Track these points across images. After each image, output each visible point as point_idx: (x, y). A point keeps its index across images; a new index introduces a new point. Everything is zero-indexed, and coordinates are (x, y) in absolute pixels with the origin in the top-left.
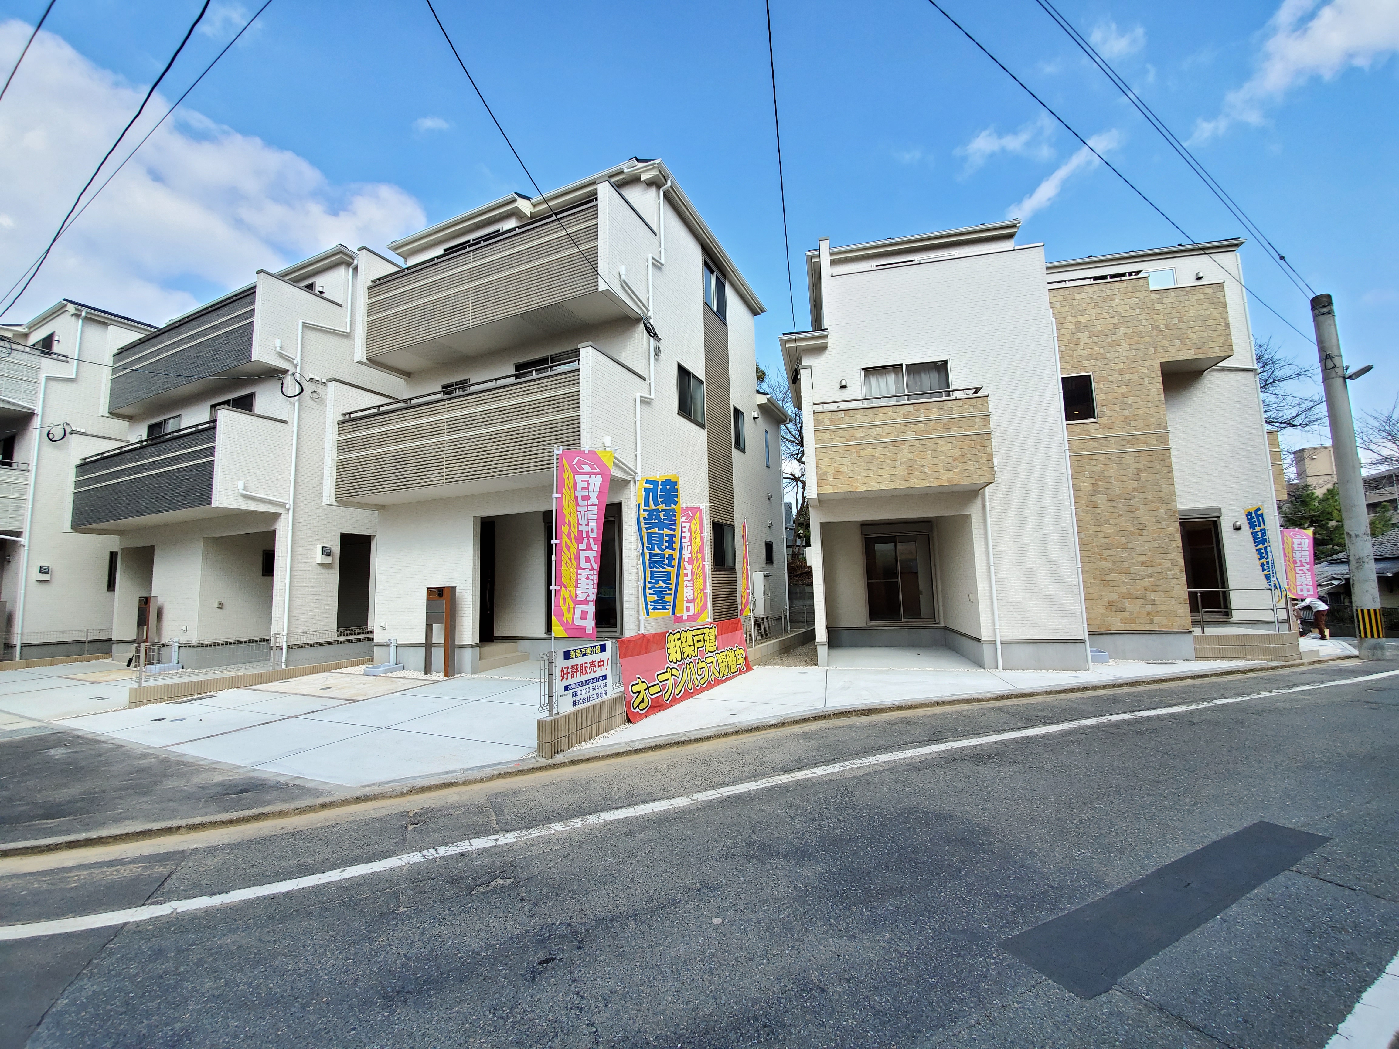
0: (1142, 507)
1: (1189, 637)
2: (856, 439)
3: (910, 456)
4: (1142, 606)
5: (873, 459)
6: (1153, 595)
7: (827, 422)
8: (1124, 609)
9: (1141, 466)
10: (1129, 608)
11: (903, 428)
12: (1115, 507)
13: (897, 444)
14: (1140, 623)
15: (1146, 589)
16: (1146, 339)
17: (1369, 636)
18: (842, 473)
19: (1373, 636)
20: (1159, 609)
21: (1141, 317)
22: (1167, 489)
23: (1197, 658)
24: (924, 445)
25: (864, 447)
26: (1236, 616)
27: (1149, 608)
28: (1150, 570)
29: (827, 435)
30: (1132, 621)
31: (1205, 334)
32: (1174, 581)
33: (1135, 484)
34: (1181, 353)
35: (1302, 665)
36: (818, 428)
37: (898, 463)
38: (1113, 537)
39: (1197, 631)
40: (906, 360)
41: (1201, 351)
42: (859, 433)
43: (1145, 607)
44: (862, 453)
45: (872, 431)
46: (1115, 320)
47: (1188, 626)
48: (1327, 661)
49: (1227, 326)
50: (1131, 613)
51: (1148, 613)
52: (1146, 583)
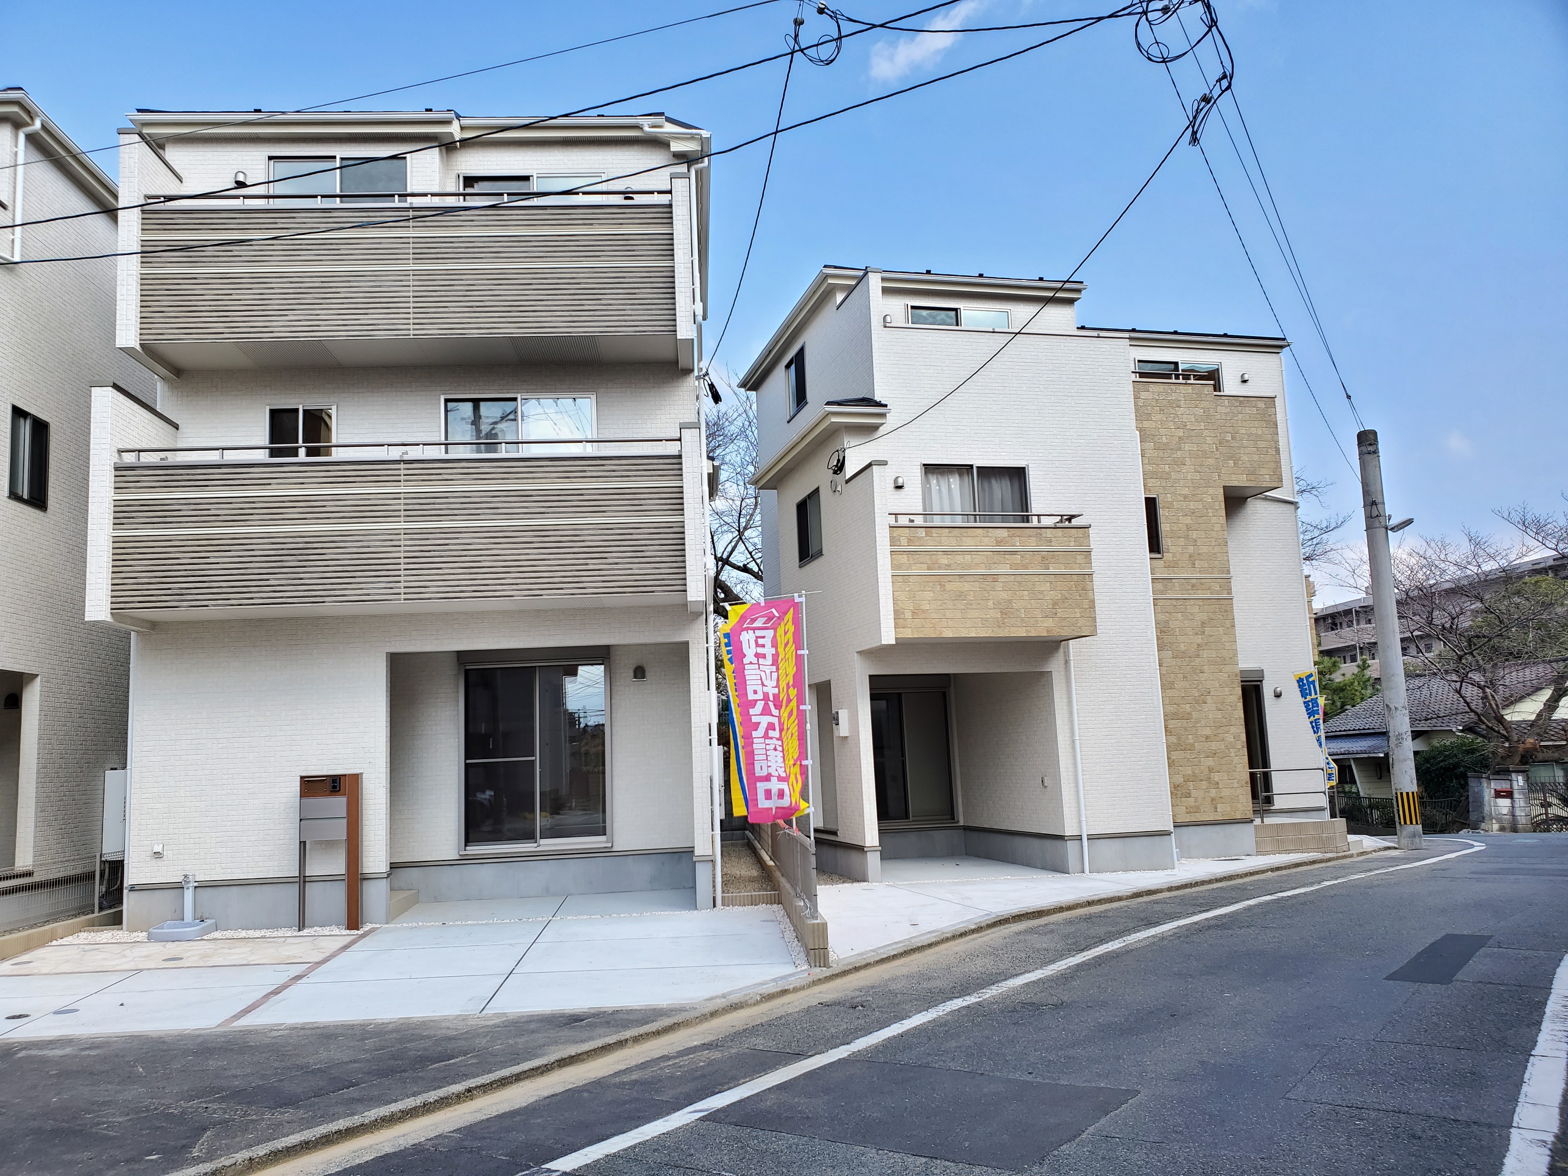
0: (1206, 668)
1: (1249, 828)
2: (940, 568)
3: (1004, 595)
4: (1207, 791)
5: (960, 596)
6: (1216, 777)
7: (904, 541)
8: (1188, 795)
9: (1204, 616)
10: (1194, 793)
11: (996, 558)
12: (1180, 667)
13: (990, 579)
14: (1204, 812)
15: (1211, 770)
16: (1211, 461)
17: (1408, 822)
18: (924, 611)
19: (1411, 823)
20: (1222, 794)
21: (1206, 433)
22: (1230, 648)
23: (1259, 853)
24: (1019, 583)
25: (950, 578)
26: (1279, 803)
27: (1213, 793)
28: (1214, 746)
29: (904, 559)
30: (1197, 810)
31: (1256, 458)
32: (1236, 760)
33: (1199, 639)
34: (1234, 477)
35: (1351, 856)
36: (895, 548)
37: (990, 603)
38: (1178, 705)
39: (1258, 821)
40: (978, 462)
41: (1252, 477)
42: (944, 560)
43: (1209, 792)
44: (948, 587)
45: (959, 558)
46: (1180, 433)
47: (1250, 815)
48: (1371, 852)
49: (1278, 451)
50: (1196, 800)
51: (1213, 799)
52: (1210, 762)
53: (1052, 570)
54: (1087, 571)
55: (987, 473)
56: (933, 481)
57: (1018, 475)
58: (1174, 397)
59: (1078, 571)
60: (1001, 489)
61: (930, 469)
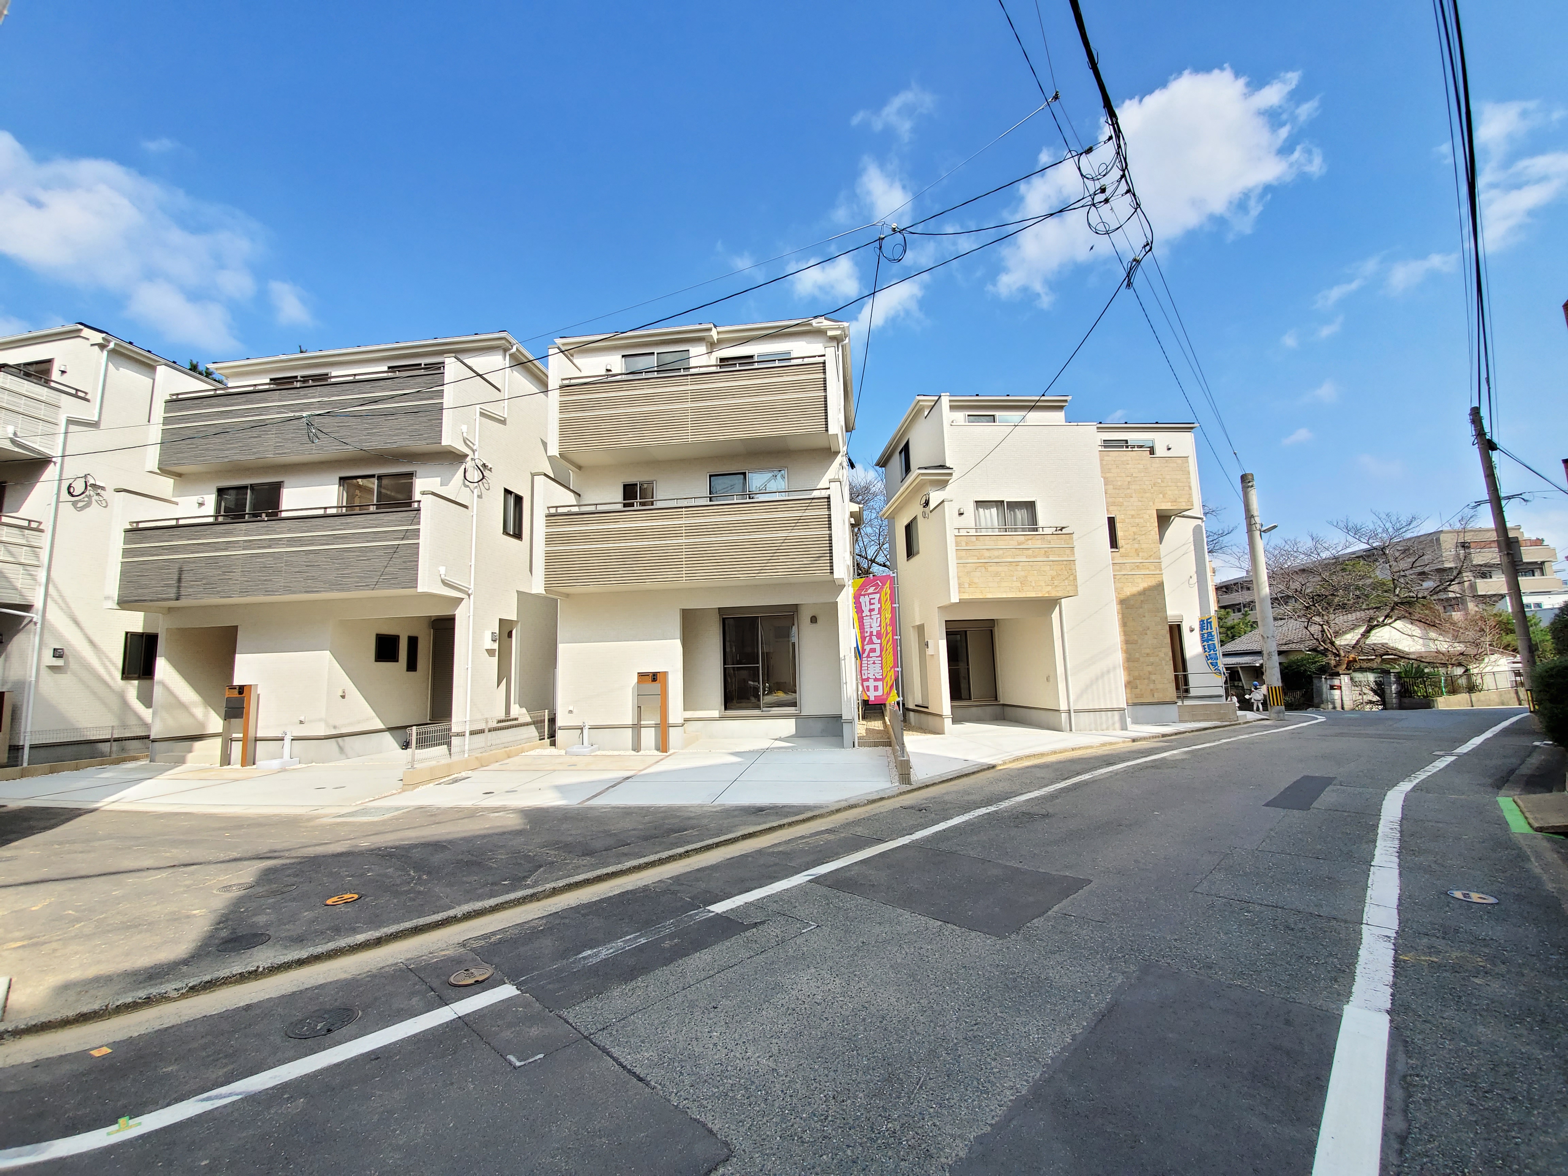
0: (1147, 614)
1: (1174, 707)
2: (985, 558)
3: (1023, 573)
5: (997, 574)
6: (1153, 677)
7: (964, 544)
8: (1136, 688)
9: (1145, 585)
10: (1139, 686)
11: (1018, 552)
13: (1014, 564)
14: (1147, 697)
15: (1150, 673)
16: (1148, 495)
17: (1276, 704)
18: (975, 583)
19: (1278, 705)
20: (1158, 687)
21: (1145, 478)
22: (1161, 602)
23: (1181, 721)
24: (1032, 566)
25: (991, 564)
26: (1193, 692)
27: (1152, 686)
28: (1152, 659)
29: (963, 553)
30: (1142, 696)
31: (1176, 492)
32: (1166, 668)
33: (1142, 598)
34: (1163, 504)
35: (1240, 724)
36: (958, 548)
37: (1015, 578)
38: (1131, 636)
39: (1180, 703)
40: (1007, 499)
41: (1175, 504)
42: (987, 554)
43: (1149, 686)
44: (990, 569)
45: (996, 553)
46: (1129, 479)
47: (1175, 699)
48: (1251, 722)
49: (1190, 488)
50: (1141, 690)
51: (1151, 690)
52: (1150, 668)
53: (1051, 559)
54: (1072, 559)
55: (1014, 506)
56: (981, 510)
57: (1030, 506)
58: (1125, 458)
59: (1066, 559)
60: (1021, 515)
61: (979, 504)
